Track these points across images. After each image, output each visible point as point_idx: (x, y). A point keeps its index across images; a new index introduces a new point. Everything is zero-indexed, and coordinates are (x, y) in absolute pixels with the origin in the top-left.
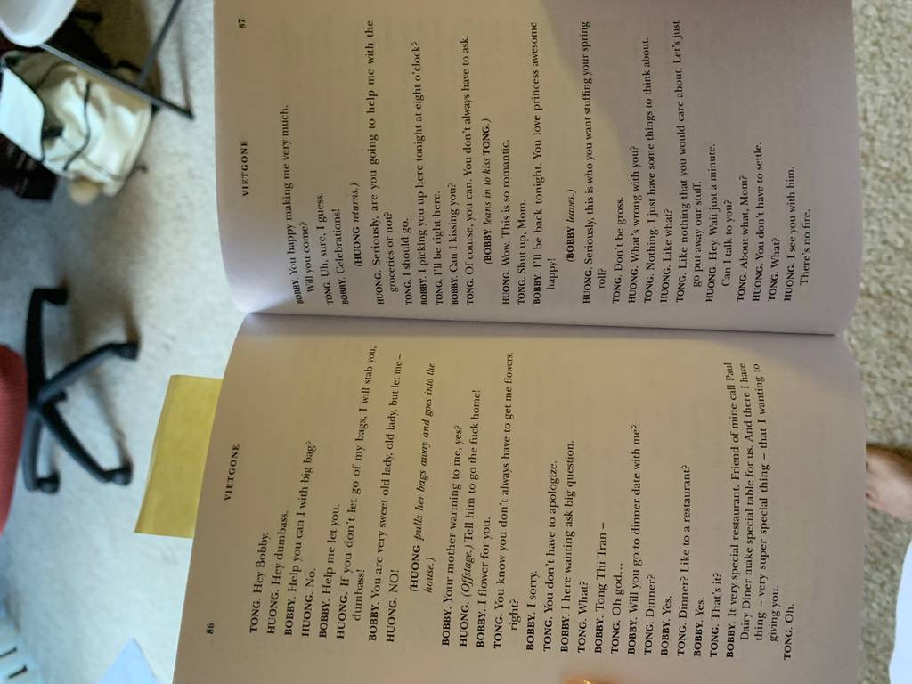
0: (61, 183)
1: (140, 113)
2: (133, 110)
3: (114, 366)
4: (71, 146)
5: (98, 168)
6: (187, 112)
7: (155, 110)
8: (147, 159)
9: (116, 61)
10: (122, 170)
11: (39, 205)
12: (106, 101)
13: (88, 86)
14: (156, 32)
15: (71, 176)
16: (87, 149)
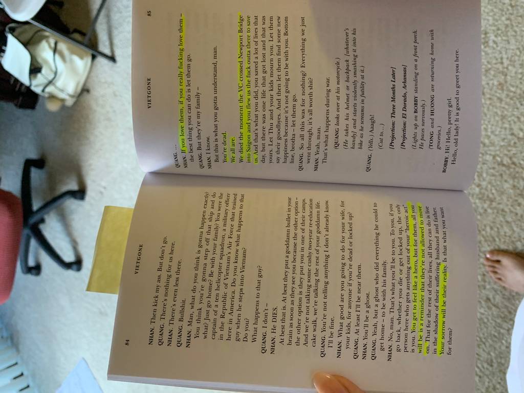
0: (40, 101)
1: (85, 59)
2: (81, 58)
3: (71, 204)
4: (46, 78)
5: (62, 91)
6: (112, 59)
7: (94, 57)
8: (90, 86)
9: (71, 30)
10: (75, 92)
11: (29, 112)
12: (66, 53)
13: (56, 44)
14: (94, 12)
15: (47, 95)
16: (55, 80)
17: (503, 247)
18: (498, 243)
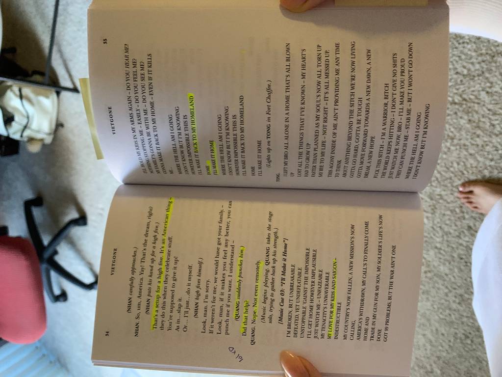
0: (21, 144)
1: (51, 97)
2: (47, 97)
3: (76, 232)
4: (20, 124)
5: (38, 132)
6: (75, 90)
7: (58, 93)
8: (62, 120)
9: (30, 72)
10: (51, 129)
11: (14, 157)
12: (32, 95)
13: (20, 90)
14: (47, 51)
15: (26, 139)
16: (29, 123)
17: (473, 178)
18: (466, 175)
